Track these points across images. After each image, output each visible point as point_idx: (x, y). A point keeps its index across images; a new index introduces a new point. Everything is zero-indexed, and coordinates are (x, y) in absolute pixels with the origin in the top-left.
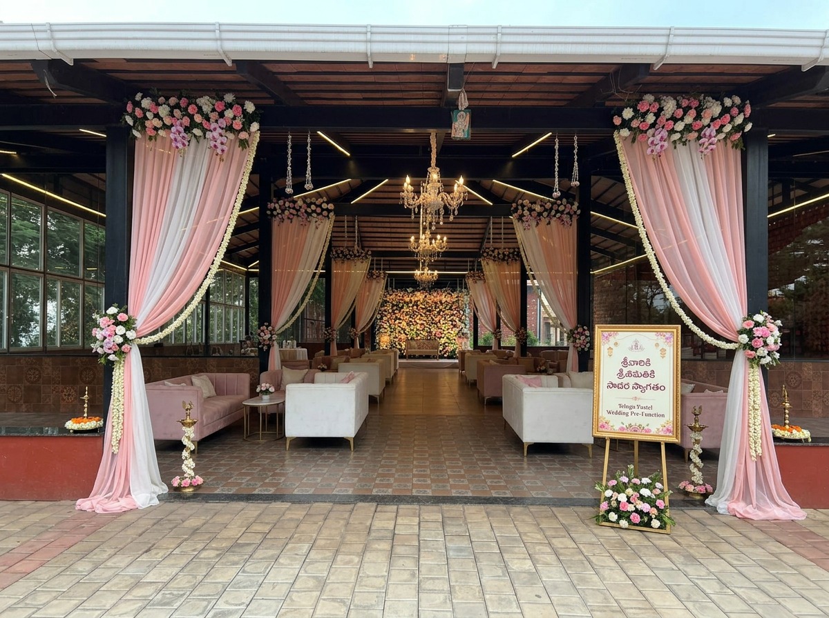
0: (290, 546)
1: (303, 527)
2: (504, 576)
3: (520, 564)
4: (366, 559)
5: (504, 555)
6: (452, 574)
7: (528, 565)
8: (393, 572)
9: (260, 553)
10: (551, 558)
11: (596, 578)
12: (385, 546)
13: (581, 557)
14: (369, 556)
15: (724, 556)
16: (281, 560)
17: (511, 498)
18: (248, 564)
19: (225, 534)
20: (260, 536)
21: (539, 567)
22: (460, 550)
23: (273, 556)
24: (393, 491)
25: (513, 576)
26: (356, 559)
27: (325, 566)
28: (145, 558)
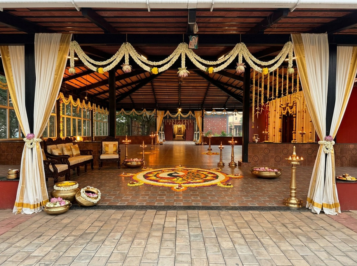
0: (111, 234)
1: (120, 223)
2: (218, 252)
3: (226, 244)
4: (149, 242)
5: (219, 238)
6: (192, 251)
7: (230, 245)
8: (162, 250)
9: (96, 239)
10: (242, 241)
11: (265, 252)
12: (159, 234)
13: (256, 240)
14: (151, 240)
15: (325, 237)
16: (106, 243)
17: (220, 206)
18: (88, 245)
19: (81, 227)
20: (97, 228)
21: (237, 246)
22: (196, 236)
23: (102, 240)
24: (165, 203)
25: (224, 251)
26: (143, 242)
27: (127, 246)
28: (36, 241)
